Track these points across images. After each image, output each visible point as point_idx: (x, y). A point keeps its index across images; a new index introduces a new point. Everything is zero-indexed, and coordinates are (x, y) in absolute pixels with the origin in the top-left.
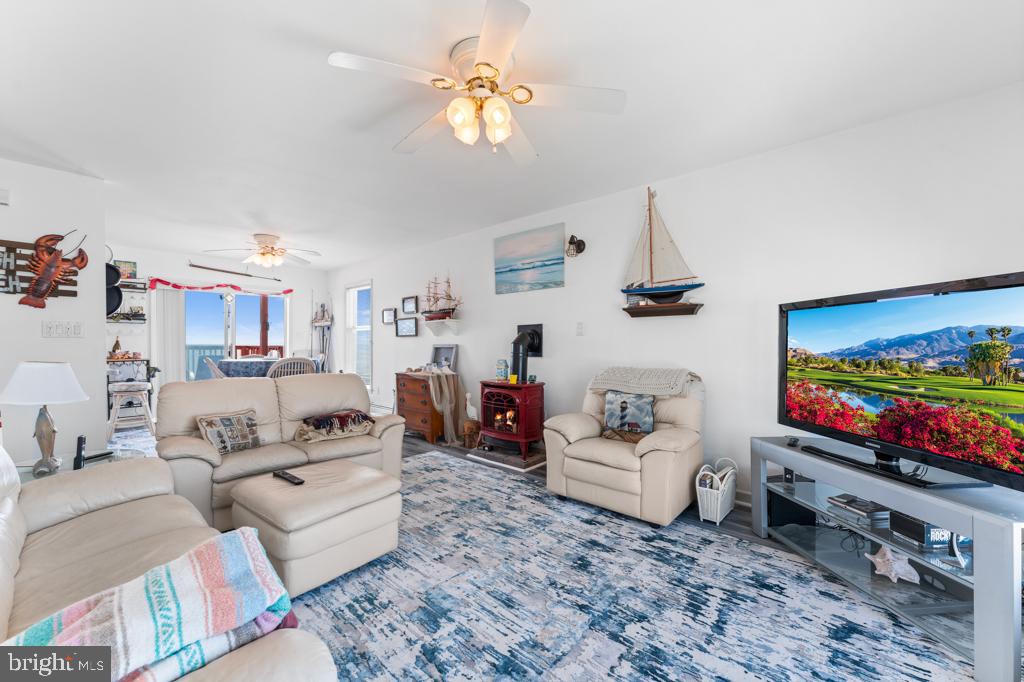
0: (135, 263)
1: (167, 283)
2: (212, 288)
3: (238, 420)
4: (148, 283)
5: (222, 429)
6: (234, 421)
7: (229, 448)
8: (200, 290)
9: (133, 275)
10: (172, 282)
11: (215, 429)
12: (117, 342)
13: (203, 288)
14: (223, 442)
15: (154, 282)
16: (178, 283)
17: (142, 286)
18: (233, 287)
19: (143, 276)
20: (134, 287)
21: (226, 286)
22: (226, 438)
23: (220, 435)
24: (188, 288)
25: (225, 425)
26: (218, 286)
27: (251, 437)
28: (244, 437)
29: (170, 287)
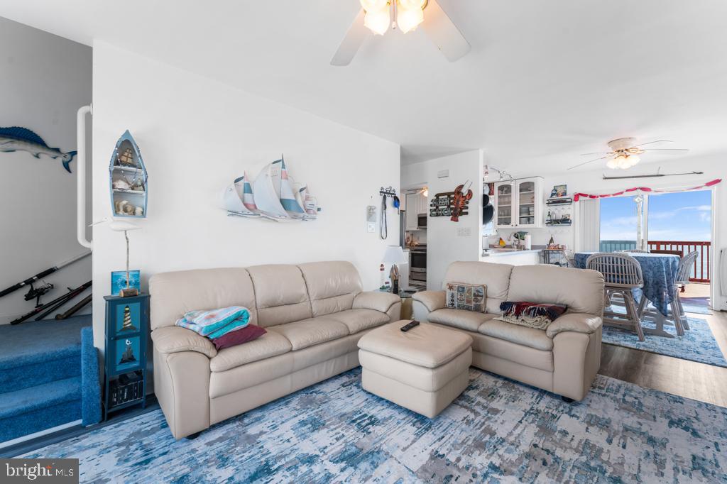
0: (566, 186)
1: (586, 195)
2: (622, 193)
3: (470, 290)
4: (573, 198)
5: (455, 292)
6: (466, 290)
7: (456, 306)
8: (612, 196)
9: (565, 194)
10: (589, 194)
11: (452, 291)
12: (552, 238)
13: (614, 195)
14: (453, 300)
15: (577, 197)
16: (593, 194)
17: (570, 200)
18: (643, 189)
19: (570, 194)
20: (565, 202)
21: (635, 189)
22: (455, 299)
23: (453, 296)
24: (601, 196)
25: (458, 291)
26: (627, 191)
27: (474, 303)
28: (469, 302)
29: (588, 198)
